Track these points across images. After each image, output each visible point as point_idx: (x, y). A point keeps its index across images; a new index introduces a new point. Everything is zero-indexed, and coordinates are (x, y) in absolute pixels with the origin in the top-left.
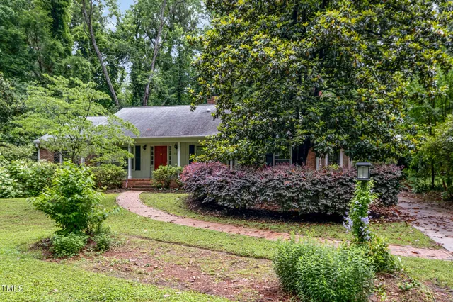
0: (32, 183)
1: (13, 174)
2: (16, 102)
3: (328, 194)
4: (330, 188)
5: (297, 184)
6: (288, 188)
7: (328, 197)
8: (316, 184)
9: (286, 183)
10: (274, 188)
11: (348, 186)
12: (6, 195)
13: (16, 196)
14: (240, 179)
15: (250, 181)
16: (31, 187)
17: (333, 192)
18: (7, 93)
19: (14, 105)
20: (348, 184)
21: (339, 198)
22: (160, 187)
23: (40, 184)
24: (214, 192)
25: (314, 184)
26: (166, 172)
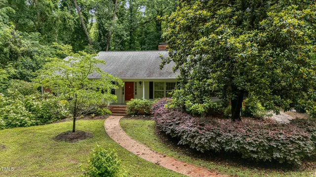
0: (42, 114)
1: (29, 108)
2: (24, 46)
3: (281, 148)
4: (283, 144)
5: (257, 141)
6: (250, 144)
7: (281, 151)
8: (271, 140)
9: (248, 139)
10: (238, 142)
11: (297, 143)
12: (24, 124)
13: (32, 125)
14: (209, 131)
15: (216, 133)
16: (42, 117)
17: (284, 147)
18: (17, 40)
19: (22, 49)
20: (297, 142)
21: (290, 152)
22: (132, 114)
23: (48, 114)
24: (188, 139)
25: (269, 140)
26: (136, 104)
